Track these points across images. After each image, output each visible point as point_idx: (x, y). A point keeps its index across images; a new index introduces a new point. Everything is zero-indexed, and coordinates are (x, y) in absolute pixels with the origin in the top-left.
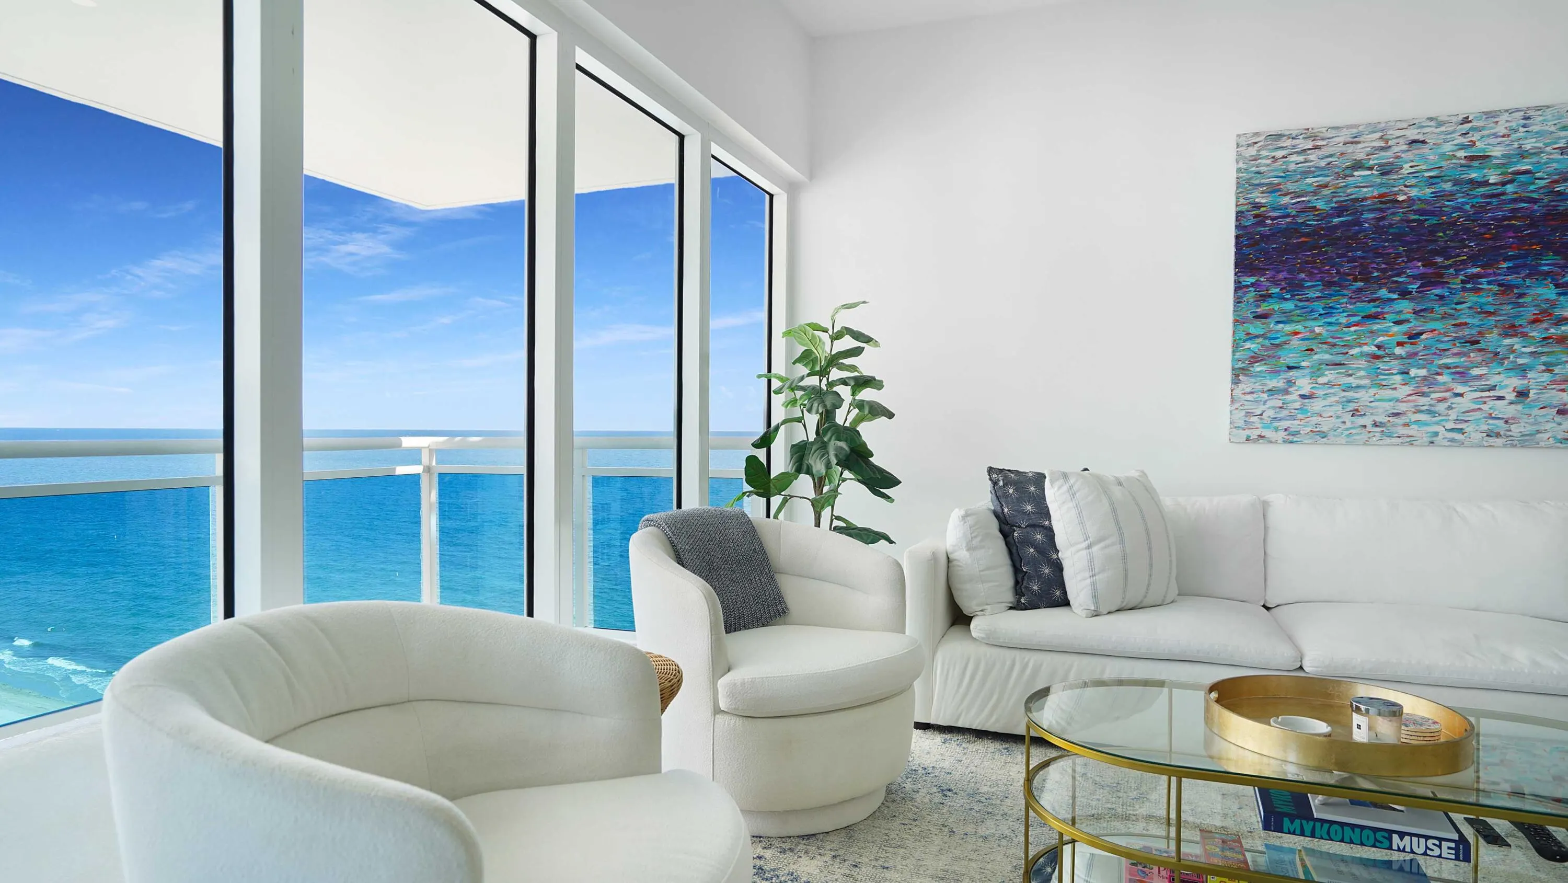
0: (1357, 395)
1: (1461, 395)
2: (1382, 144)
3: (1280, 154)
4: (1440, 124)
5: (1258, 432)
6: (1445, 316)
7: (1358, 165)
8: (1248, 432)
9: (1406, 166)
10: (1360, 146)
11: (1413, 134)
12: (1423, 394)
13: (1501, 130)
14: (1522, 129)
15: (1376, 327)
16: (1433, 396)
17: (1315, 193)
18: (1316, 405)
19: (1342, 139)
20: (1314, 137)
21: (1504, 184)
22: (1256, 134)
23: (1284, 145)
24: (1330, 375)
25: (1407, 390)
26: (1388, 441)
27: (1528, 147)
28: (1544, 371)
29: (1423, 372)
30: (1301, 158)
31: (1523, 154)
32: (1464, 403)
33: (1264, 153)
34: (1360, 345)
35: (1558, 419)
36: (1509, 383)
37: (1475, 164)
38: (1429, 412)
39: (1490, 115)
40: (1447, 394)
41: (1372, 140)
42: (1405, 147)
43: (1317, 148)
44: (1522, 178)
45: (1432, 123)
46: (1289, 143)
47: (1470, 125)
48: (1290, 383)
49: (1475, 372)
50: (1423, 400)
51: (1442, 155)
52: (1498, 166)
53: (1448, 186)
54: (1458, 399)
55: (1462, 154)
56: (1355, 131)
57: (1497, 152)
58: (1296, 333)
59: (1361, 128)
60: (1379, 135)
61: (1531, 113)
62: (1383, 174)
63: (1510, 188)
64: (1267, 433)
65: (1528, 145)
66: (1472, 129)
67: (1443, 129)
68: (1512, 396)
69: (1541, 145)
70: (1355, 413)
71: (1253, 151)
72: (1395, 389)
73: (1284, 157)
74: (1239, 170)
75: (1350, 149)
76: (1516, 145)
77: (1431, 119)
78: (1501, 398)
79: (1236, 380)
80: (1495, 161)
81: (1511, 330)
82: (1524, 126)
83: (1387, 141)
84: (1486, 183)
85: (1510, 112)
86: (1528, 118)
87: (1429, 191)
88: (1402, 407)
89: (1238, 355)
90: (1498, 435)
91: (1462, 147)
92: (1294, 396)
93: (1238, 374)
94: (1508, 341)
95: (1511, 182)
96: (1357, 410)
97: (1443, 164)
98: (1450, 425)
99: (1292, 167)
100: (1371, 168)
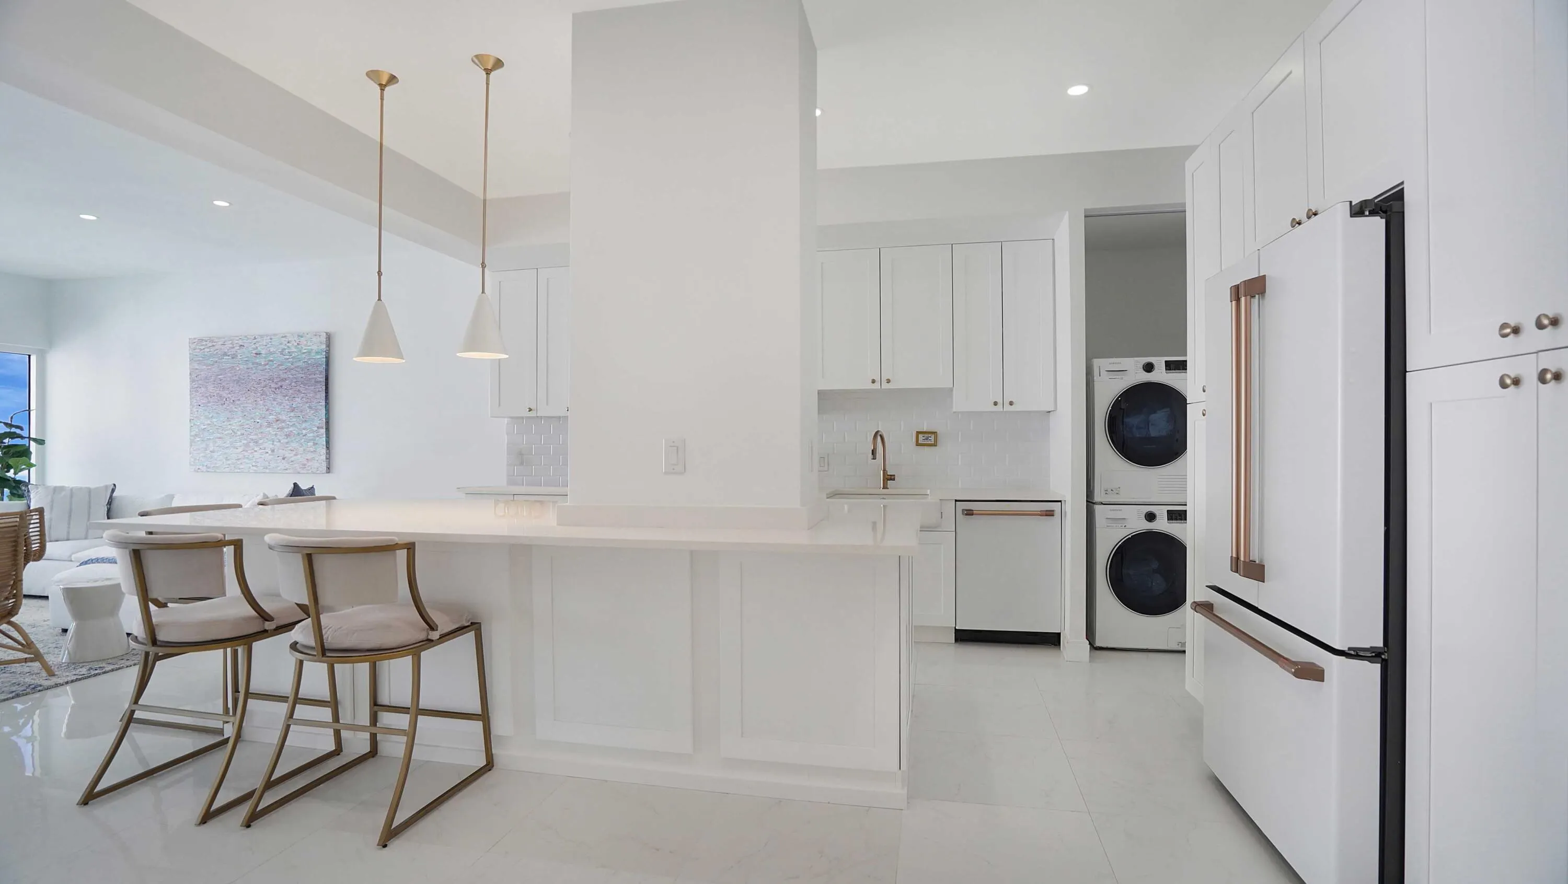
0: (227, 451)
1: (256, 451)
2: (231, 346)
3: (202, 348)
4: (248, 339)
5: (198, 467)
6: (252, 418)
7: (225, 354)
8: (194, 467)
9: (239, 355)
10: (226, 346)
11: (241, 342)
12: (247, 451)
13: (265, 344)
14: (270, 343)
15: (231, 422)
16: (249, 451)
17: (213, 365)
18: (215, 455)
19: (220, 343)
20: (213, 341)
21: (265, 365)
22: (195, 339)
23: (203, 344)
24: (219, 442)
25: (240, 450)
26: (236, 471)
27: (271, 350)
28: (278, 442)
29: (245, 442)
30: (208, 350)
31: (271, 353)
32: (257, 455)
33: (198, 347)
34: (227, 430)
35: (283, 461)
36: (269, 445)
37: (258, 356)
38: (248, 458)
39: (262, 336)
40: (253, 451)
41: (228, 345)
42: (238, 348)
43: (213, 346)
44: (271, 363)
45: (246, 339)
46: (204, 343)
47: (255, 340)
48: (207, 445)
49: (261, 442)
50: (246, 454)
51: (249, 352)
52: (265, 358)
53: (250, 365)
54: (255, 453)
55: (254, 352)
56: (223, 340)
57: (263, 352)
58: (209, 424)
59: (226, 339)
60: (231, 342)
61: (272, 337)
62: (233, 358)
63: (267, 367)
64: (201, 467)
65: (272, 350)
66: (257, 342)
67: (248, 341)
68: (270, 452)
69: (275, 350)
70: (227, 459)
71: (193, 346)
72: (237, 449)
73: (204, 349)
74: (190, 354)
75: (223, 347)
76: (268, 349)
77: (246, 337)
78: (267, 453)
79: (191, 446)
80: (264, 356)
81: (269, 424)
82: (271, 342)
83: (233, 345)
84: (260, 364)
85: (267, 336)
86: (271, 339)
87: (245, 366)
88: (241, 456)
89: (193, 433)
90: (267, 468)
91: (254, 349)
92: (208, 452)
93: (192, 442)
94: (268, 429)
95: (267, 364)
96: (227, 458)
97: (249, 356)
98: (254, 464)
99: (206, 353)
100: (229, 356)
